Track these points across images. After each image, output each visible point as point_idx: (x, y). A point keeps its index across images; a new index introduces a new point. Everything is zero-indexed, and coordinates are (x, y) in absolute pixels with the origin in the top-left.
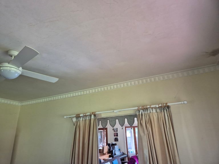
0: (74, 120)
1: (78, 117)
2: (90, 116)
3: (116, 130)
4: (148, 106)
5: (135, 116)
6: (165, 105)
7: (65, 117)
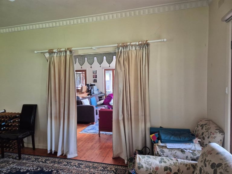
0: (47, 55)
1: (51, 52)
2: (66, 52)
3: (95, 72)
4: (129, 43)
5: (114, 54)
6: (145, 42)
7: (36, 52)
